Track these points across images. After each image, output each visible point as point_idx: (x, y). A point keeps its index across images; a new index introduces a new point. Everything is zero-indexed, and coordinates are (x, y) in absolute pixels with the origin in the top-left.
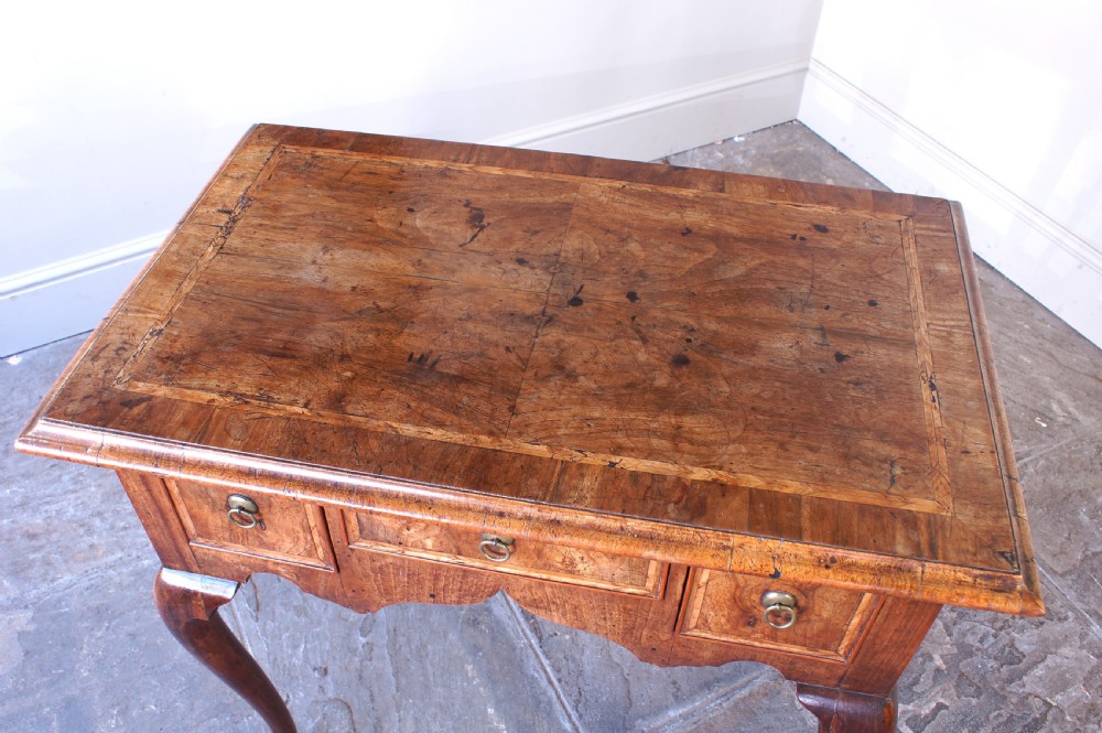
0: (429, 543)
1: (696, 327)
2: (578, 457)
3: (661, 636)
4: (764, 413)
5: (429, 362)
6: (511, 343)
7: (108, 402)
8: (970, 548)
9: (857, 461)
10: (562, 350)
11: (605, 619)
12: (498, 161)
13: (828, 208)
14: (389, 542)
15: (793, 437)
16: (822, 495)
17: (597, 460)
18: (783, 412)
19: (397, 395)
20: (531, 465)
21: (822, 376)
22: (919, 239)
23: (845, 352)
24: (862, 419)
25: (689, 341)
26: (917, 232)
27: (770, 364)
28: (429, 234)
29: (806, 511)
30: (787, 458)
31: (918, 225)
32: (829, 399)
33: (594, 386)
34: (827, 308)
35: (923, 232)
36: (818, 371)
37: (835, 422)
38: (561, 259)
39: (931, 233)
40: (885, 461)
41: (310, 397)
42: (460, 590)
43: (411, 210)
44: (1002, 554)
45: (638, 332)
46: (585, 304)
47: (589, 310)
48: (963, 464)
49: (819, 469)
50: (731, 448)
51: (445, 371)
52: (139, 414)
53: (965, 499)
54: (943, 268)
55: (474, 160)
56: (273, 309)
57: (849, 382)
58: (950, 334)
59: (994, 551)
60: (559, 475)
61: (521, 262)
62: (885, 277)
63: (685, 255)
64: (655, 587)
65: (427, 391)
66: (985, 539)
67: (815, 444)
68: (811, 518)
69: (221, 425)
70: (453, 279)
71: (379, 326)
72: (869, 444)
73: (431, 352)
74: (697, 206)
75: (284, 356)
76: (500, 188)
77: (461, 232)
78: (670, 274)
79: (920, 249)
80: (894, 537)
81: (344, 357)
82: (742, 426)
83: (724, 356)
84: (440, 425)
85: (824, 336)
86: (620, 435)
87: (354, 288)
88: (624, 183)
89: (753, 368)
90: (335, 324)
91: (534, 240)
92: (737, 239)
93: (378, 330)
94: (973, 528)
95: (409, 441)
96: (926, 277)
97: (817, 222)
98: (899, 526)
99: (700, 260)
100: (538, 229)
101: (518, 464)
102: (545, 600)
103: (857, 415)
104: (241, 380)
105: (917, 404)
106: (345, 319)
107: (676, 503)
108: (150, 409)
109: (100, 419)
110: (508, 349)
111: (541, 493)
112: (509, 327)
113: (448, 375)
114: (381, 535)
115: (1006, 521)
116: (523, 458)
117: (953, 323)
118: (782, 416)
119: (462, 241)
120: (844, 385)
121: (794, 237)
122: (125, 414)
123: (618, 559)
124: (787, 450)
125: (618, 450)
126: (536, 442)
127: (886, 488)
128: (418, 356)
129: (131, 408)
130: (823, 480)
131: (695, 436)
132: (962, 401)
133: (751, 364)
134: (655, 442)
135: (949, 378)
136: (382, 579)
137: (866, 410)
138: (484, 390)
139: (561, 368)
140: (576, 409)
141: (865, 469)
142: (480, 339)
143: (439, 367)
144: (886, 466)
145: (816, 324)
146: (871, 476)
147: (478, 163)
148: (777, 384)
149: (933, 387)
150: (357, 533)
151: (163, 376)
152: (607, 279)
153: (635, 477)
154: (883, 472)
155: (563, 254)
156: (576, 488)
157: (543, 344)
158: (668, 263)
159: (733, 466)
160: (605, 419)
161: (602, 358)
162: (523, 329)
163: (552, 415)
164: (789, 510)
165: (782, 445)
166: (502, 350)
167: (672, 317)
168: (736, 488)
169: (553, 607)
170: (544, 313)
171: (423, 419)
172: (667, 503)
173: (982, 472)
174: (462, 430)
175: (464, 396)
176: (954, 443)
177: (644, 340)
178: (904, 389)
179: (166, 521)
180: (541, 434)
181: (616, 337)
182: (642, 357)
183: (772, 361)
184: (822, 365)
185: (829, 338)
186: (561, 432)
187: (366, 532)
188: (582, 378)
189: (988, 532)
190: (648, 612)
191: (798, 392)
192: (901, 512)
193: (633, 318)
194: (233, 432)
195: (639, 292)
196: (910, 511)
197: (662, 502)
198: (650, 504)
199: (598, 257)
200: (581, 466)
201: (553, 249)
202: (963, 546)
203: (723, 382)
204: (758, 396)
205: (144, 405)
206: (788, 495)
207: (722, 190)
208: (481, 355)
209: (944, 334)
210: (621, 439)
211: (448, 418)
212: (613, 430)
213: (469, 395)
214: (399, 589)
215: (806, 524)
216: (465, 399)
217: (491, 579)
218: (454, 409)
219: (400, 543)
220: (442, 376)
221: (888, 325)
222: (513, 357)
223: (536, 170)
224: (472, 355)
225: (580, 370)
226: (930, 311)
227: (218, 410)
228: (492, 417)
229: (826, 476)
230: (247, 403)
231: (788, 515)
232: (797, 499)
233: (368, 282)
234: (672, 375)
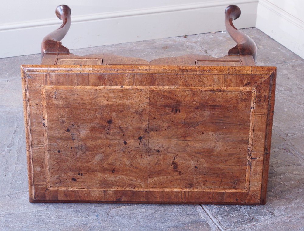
1: (107, 134)
2: (130, 87)
4: (87, 109)
5: (174, 110)
6: (155, 120)
7: (254, 83)
8: (37, 78)
9: (64, 98)
10: (141, 120)
12: (175, 194)
13: (72, 189)
15: (80, 102)
16: (72, 86)
17: (126, 87)
18: (82, 110)
19: (179, 99)
20: (141, 83)
21: (72, 123)
22: (45, 180)
23: (67, 132)
24: (62, 111)
25: (108, 129)
26: (45, 183)
27: (86, 125)
28: (188, 158)
29: (76, 81)
30: (80, 96)
31: (45, 186)
32: (71, 116)
33: (130, 110)
34: (72, 148)
35: (43, 183)
36: (74, 124)
37: (69, 109)
38: (147, 154)
39: (41, 183)
40: (57, 99)
41: (201, 94)
43: (196, 167)
44: (30, 77)
45: (122, 130)
46: (138, 138)
47: (136, 136)
48: (38, 101)
49: (73, 94)
50: (94, 97)
51: (169, 108)
52: (244, 81)
53: (38, 91)
54: (38, 169)
55: (183, 193)
56: (223, 122)
57: (66, 122)
58: (38, 144)
59: (32, 78)
60: (134, 82)
61: (159, 151)
62: (55, 163)
63: (113, 162)
65: (172, 101)
66: (34, 81)
67: (74, 101)
68: (74, 80)
69: (221, 81)
70: (176, 141)
71: (191, 121)
72: (61, 103)
73: (175, 114)
74: (111, 183)
75: (213, 106)
76: (172, 181)
77: (179, 161)
78: (116, 153)
79: (45, 176)
80: (55, 78)
81: (197, 108)
82: (92, 104)
83: (98, 125)
84: (166, 91)
85: (73, 137)
86: (122, 96)
87: (203, 133)
88: (135, 190)
89: (91, 123)
90: (204, 119)
91: (156, 161)
92: (98, 171)
93: (191, 119)
94: (37, 83)
95: (172, 85)
96: (43, 164)
97: (75, 182)
98: (54, 81)
99: (108, 160)
100: (156, 166)
101: (145, 83)
103: (64, 111)
104: (222, 96)
105: (48, 118)
106: (201, 121)
107: (106, 79)
108: (242, 83)
109: (254, 78)
110: (155, 118)
111: (137, 76)
112: (156, 126)
113: (168, 107)
115: (29, 86)
116: (143, 85)
117: (37, 148)
118: (82, 108)
119: (177, 156)
120: (67, 121)
121: (82, 174)
122: (248, 80)
124: (81, 98)
125: (122, 91)
126: (142, 90)
127: (57, 91)
128: (178, 112)
129: (247, 82)
130: (72, 91)
131: (103, 98)
132: (36, 121)
133: (91, 124)
134: (113, 95)
135: (40, 128)
137: (62, 114)
138: (158, 104)
139: (140, 114)
140: (133, 102)
141: (62, 96)
142: (163, 120)
143: (171, 109)
144: (57, 97)
145: (75, 141)
146: (60, 94)
147: (181, 192)
148: (84, 118)
149: (44, 124)
151: (243, 94)
152: (133, 148)
153: (116, 85)
154: (57, 95)
155: (147, 156)
156: (130, 79)
157: (146, 121)
158: (117, 157)
159: (93, 91)
160: (126, 100)
161: (130, 119)
162: (153, 126)
163: (139, 99)
164: (79, 81)
165: (82, 99)
166: (156, 118)
167: (113, 137)
168: (92, 85)
170: (148, 133)
171: (171, 92)
172: (108, 78)
173: (33, 99)
174: (160, 90)
175: (162, 101)
176: (40, 107)
177: (120, 128)
178: (52, 123)
180: (140, 93)
181: (127, 127)
182: (120, 121)
183: (86, 126)
184: (73, 127)
185: (71, 137)
186: (136, 94)
188: (134, 112)
189: (33, 83)
191: (79, 117)
192: (53, 85)
193: (124, 135)
194: (217, 80)
195: (124, 145)
196: (51, 85)
197: (109, 78)
198: (112, 78)
199: (137, 157)
200: (129, 85)
201: (151, 157)
202: (39, 78)
203: (98, 117)
204: (89, 114)
205: (244, 84)
206: (80, 85)
207: (104, 191)
208: (161, 115)
209: (40, 143)
210: (121, 94)
211: (164, 93)
212: (123, 97)
213: (161, 101)
215: (75, 78)
216: (162, 100)
218: (164, 96)
220: (170, 107)
221: (55, 144)
222: (153, 116)
223: (162, 192)
224: (164, 115)
225: (135, 114)
226: (43, 151)
227: (224, 86)
228: (154, 96)
229: (71, 92)
230: (217, 89)
231: (79, 80)
232: (78, 84)
233: (200, 137)
234: (111, 117)
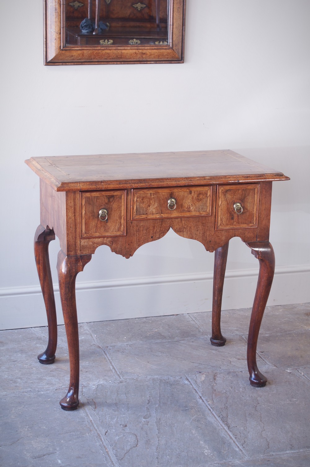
0: (154, 211)
3: (212, 234)
11: (198, 230)
14: (144, 215)
42: (160, 231)
64: (209, 211)
102: (182, 227)
114: (142, 212)
123: (200, 202)
136: (139, 234)
150: (135, 213)
169: (184, 230)
179: (76, 228)
187: (138, 212)
190: (208, 223)
214: (143, 237)
217: (169, 223)
219: (146, 214)
